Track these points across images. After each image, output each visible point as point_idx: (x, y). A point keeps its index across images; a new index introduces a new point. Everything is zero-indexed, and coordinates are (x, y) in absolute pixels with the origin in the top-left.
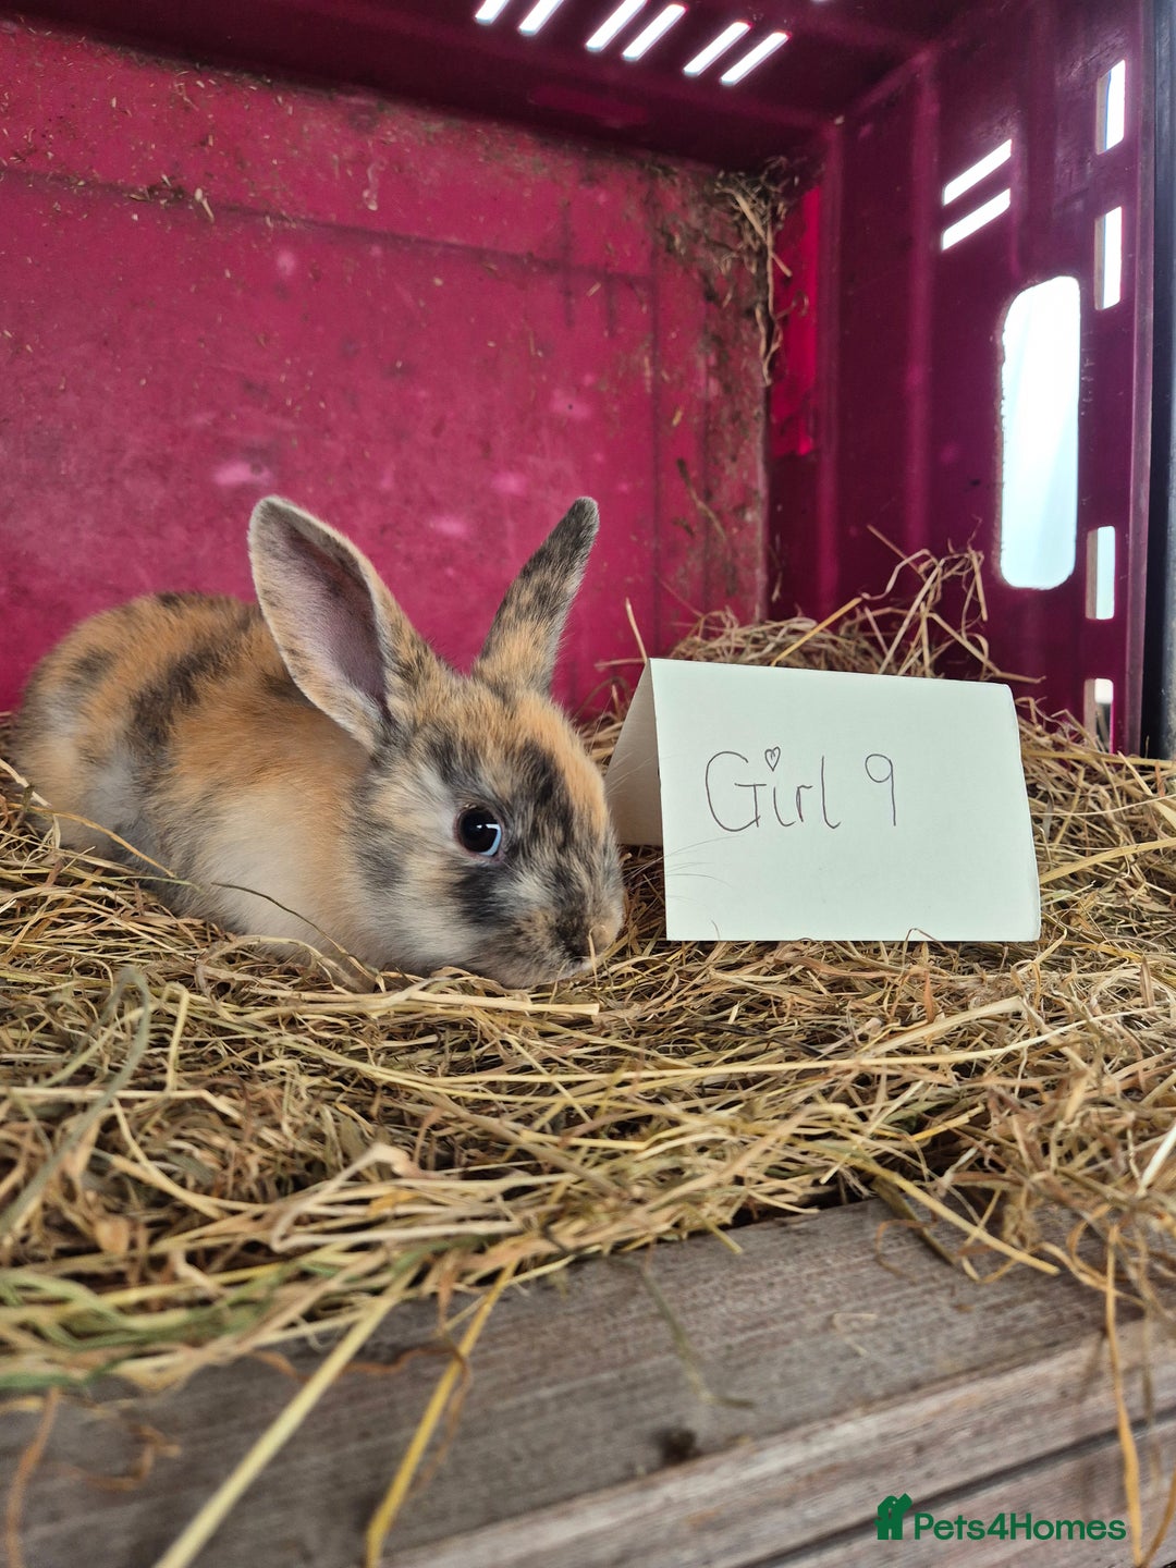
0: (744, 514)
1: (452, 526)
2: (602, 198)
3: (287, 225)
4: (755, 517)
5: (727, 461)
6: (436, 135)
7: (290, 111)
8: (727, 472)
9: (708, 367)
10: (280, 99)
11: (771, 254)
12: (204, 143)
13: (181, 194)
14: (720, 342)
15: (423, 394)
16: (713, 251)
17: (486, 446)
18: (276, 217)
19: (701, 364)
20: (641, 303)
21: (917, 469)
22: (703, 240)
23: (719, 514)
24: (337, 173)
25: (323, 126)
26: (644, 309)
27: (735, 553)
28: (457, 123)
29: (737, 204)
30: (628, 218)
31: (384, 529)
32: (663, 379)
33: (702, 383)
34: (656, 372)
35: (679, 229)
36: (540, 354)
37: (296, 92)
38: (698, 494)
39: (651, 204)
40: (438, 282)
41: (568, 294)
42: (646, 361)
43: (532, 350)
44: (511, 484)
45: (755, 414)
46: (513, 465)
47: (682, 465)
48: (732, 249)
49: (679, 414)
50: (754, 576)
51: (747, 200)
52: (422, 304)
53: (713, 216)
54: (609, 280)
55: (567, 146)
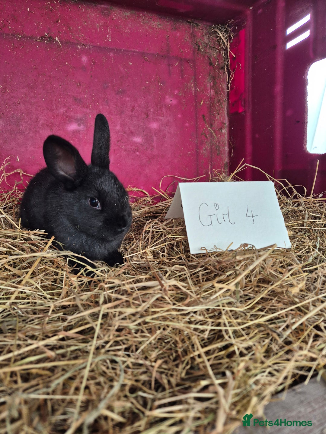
0: (221, 131)
1: (138, 139)
2: (178, 34)
3: (84, 47)
4: (225, 131)
5: (216, 115)
6: (128, 16)
7: (83, 10)
8: (217, 118)
9: (210, 86)
10: (80, 7)
11: (229, 50)
12: (58, 22)
13: (51, 39)
14: (213, 78)
15: (127, 99)
16: (211, 50)
17: (147, 115)
18: (81, 44)
19: (208, 85)
20: (191, 67)
21: (278, 117)
22: (208, 46)
23: (214, 131)
24: (98, 30)
25: (94, 15)
26: (192, 69)
27: (219, 143)
28: (134, 12)
29: (219, 34)
30: (186, 40)
31: (118, 141)
32: (197, 90)
33: (209, 91)
34: (196, 88)
35: (201, 43)
36: (161, 85)
37: (85, 4)
38: (208, 125)
39: (193, 36)
40: (131, 63)
41: (169, 65)
42: (193, 85)
43: (159, 83)
44: (154, 125)
45: (224, 100)
46: (155, 120)
47: (204, 116)
48: (217, 49)
49: (203, 101)
50: (225, 149)
51: (221, 33)
52: (126, 71)
53: (211, 39)
54: (181, 60)
55: (167, 18)
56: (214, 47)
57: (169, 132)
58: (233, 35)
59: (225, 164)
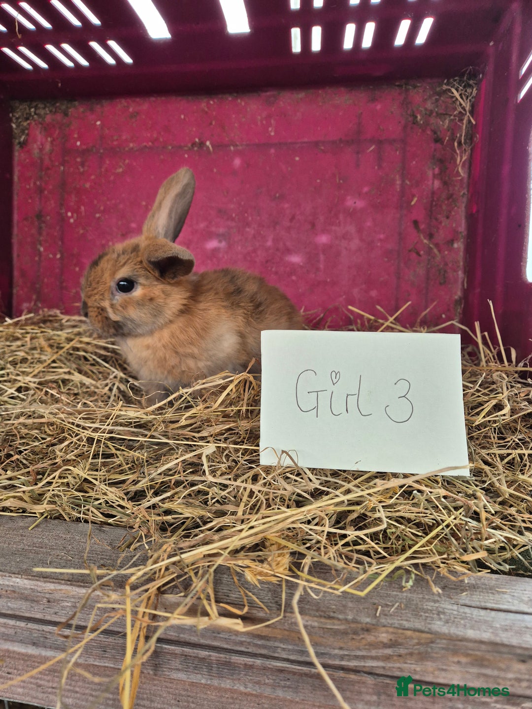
0: (452, 244)
1: (296, 259)
2: (379, 107)
3: (239, 148)
4: (459, 245)
5: (443, 219)
6: (301, 99)
7: (243, 104)
8: (443, 224)
9: (434, 174)
10: (239, 101)
11: (468, 114)
12: (211, 124)
13: (202, 144)
14: (441, 161)
15: (286, 206)
16: (440, 118)
17: (313, 225)
18: (235, 145)
19: (430, 174)
20: (397, 150)
22: (434, 114)
23: (437, 245)
24: (259, 123)
25: (255, 107)
26: (398, 153)
27: (446, 264)
28: (311, 91)
29: (453, 93)
30: (392, 113)
31: (267, 262)
32: (407, 184)
33: (430, 183)
34: (403, 181)
35: (420, 112)
36: (341, 181)
37: (246, 96)
38: (424, 236)
39: (406, 104)
40: (297, 159)
41: (358, 153)
42: (397, 177)
43: (337, 180)
44: (323, 239)
45: (462, 193)
46: (324, 231)
47: (416, 223)
48: (451, 115)
49: (415, 199)
50: (458, 275)
51: (458, 92)
52: (289, 169)
53: (440, 102)
54: (380, 143)
55: (362, 88)
56: (445, 113)
57: (346, 248)
58: (476, 89)
59: (456, 301)
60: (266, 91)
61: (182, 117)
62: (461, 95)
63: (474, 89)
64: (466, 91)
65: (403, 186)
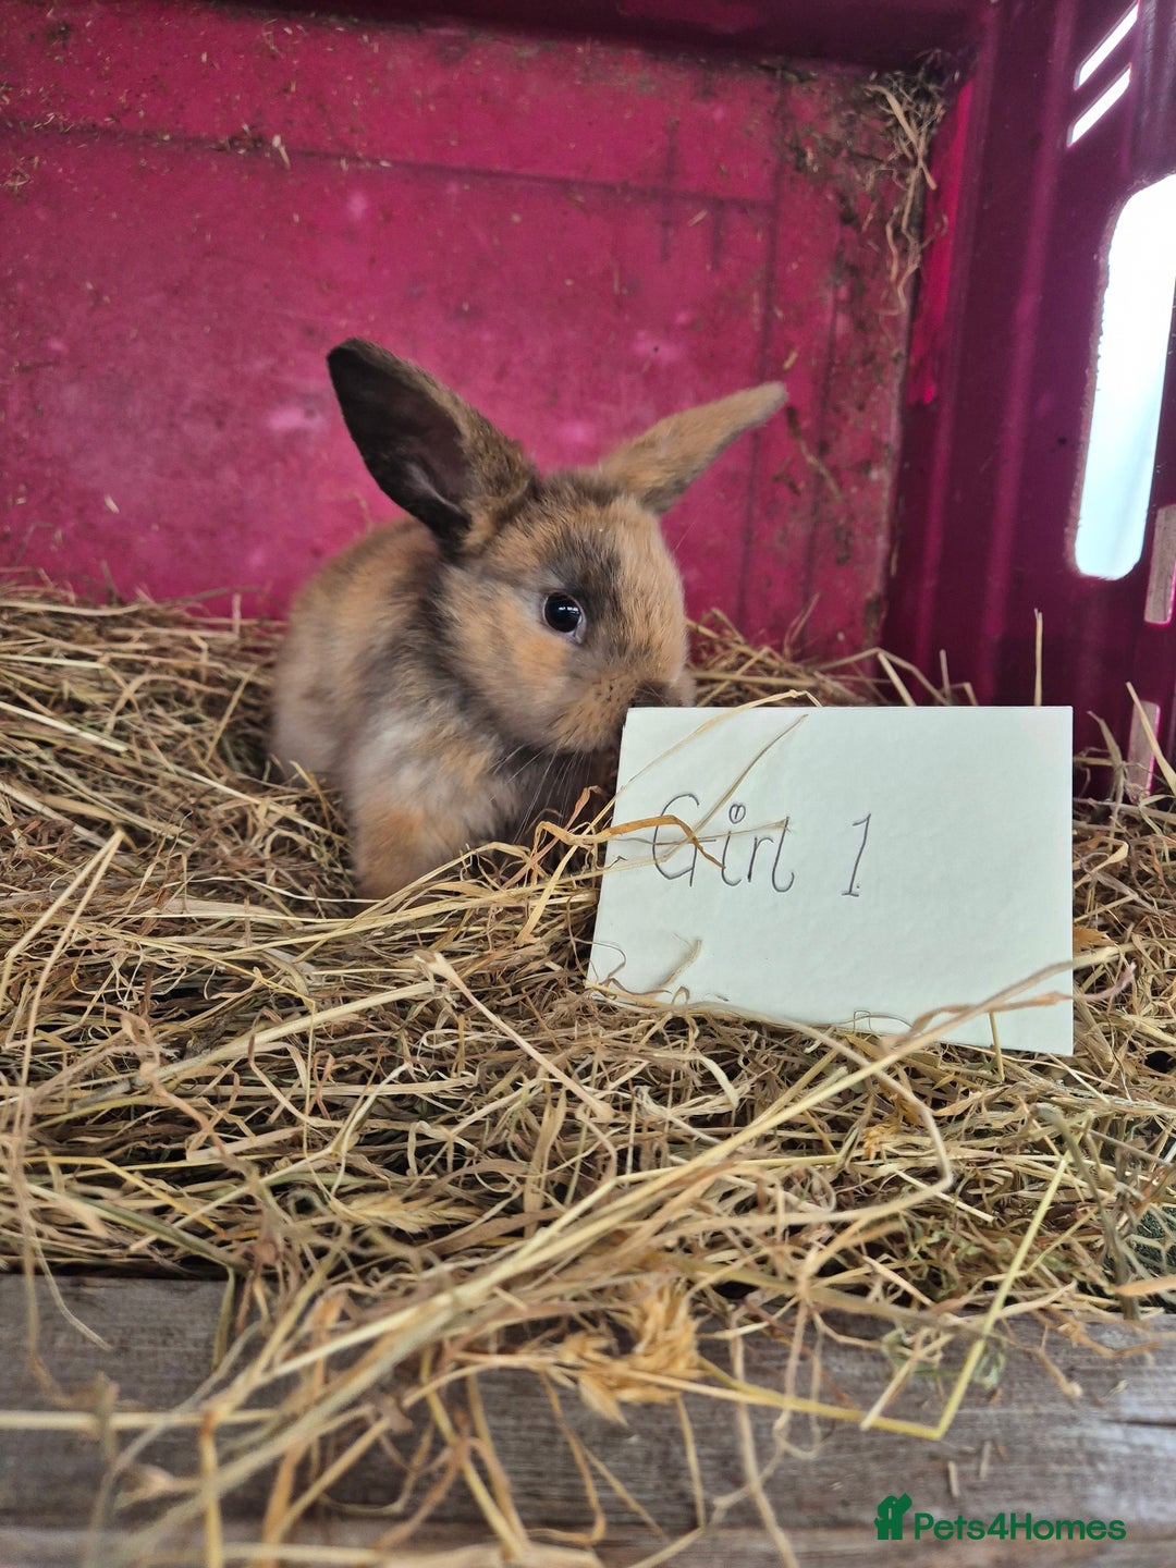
0: (867, 472)
2: (719, 114)
3: (362, 166)
4: (882, 475)
5: (852, 410)
6: (529, 60)
7: (376, 49)
8: (851, 422)
9: (836, 300)
10: (366, 38)
11: (921, 163)
12: (287, 90)
13: (260, 141)
14: (855, 271)
15: (487, 337)
16: (856, 165)
17: (553, 394)
18: (353, 159)
19: (828, 297)
20: (757, 230)
22: (844, 153)
23: (835, 471)
24: (418, 107)
25: (409, 61)
26: (759, 236)
27: (852, 517)
28: (554, 45)
29: (889, 107)
30: (750, 134)
32: (776, 316)
33: (828, 319)
34: (768, 308)
35: (813, 143)
36: (625, 290)
37: (383, 29)
38: (808, 448)
39: (782, 117)
40: (516, 218)
41: (666, 224)
42: (756, 296)
43: (616, 287)
44: (578, 433)
45: (894, 353)
46: (582, 413)
47: (792, 412)
48: (881, 162)
49: (793, 357)
50: (875, 543)
51: (901, 103)
52: (496, 241)
53: (859, 125)
54: (718, 205)
55: (681, 59)
56: (866, 153)
58: (944, 107)
59: (869, 603)
60: (436, 25)
61: (204, 57)
62: (907, 114)
63: (939, 106)
64: (918, 108)
65: (767, 320)
